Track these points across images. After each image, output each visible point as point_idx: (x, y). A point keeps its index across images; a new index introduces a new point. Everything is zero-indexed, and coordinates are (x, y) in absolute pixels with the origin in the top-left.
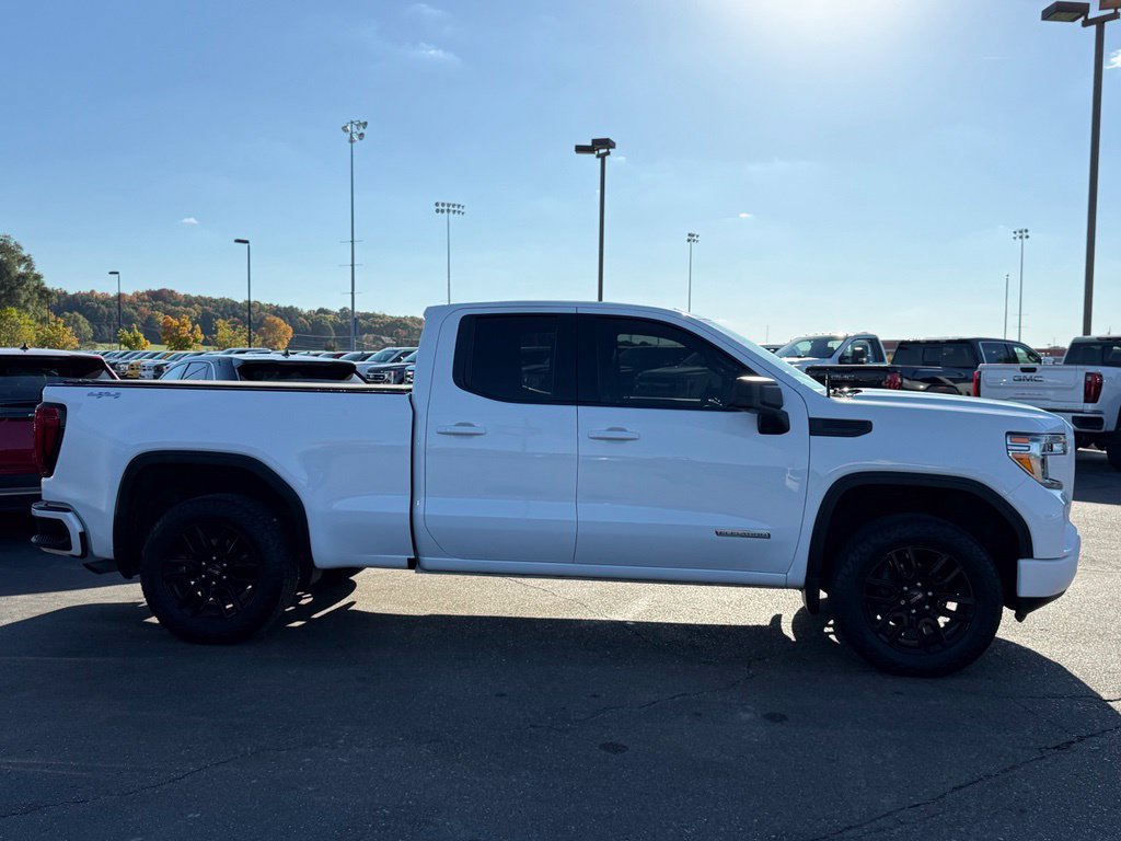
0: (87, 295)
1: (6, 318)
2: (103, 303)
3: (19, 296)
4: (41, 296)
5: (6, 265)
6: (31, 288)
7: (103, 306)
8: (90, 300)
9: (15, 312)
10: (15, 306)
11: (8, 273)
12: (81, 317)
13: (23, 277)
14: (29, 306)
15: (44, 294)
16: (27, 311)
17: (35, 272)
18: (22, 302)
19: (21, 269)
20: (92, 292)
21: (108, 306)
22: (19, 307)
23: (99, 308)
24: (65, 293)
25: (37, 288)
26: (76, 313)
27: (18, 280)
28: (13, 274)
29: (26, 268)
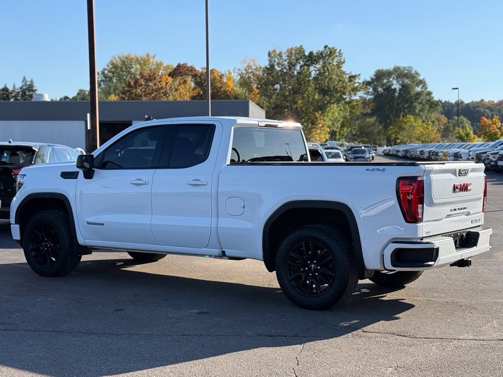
0: (478, 103)
1: (406, 123)
2: (488, 108)
3: (415, 106)
4: (431, 107)
5: (408, 87)
6: (424, 102)
7: (487, 111)
8: (478, 107)
9: (412, 118)
10: (412, 114)
11: (409, 92)
12: (465, 119)
13: (419, 94)
14: (421, 113)
15: (433, 105)
16: (421, 117)
17: (428, 90)
18: (417, 111)
19: (418, 89)
20: (482, 100)
21: (491, 110)
22: (414, 114)
23: (485, 112)
24: (462, 102)
25: (429, 101)
26: (462, 117)
27: (415, 97)
28: (412, 93)
29: (422, 88)
